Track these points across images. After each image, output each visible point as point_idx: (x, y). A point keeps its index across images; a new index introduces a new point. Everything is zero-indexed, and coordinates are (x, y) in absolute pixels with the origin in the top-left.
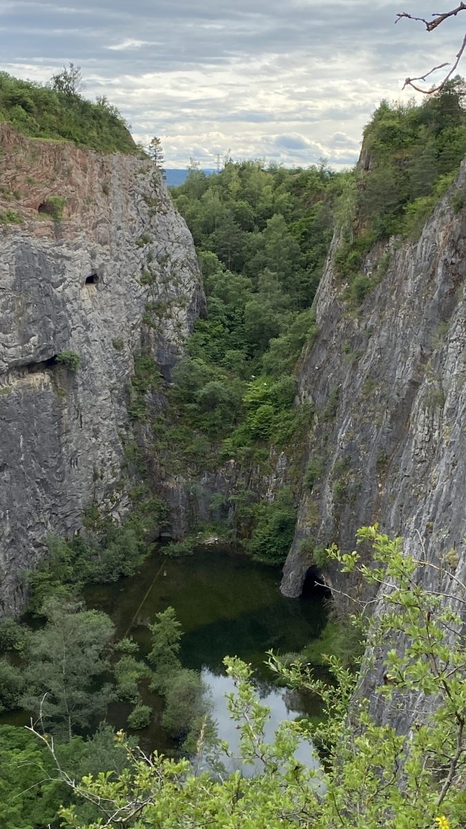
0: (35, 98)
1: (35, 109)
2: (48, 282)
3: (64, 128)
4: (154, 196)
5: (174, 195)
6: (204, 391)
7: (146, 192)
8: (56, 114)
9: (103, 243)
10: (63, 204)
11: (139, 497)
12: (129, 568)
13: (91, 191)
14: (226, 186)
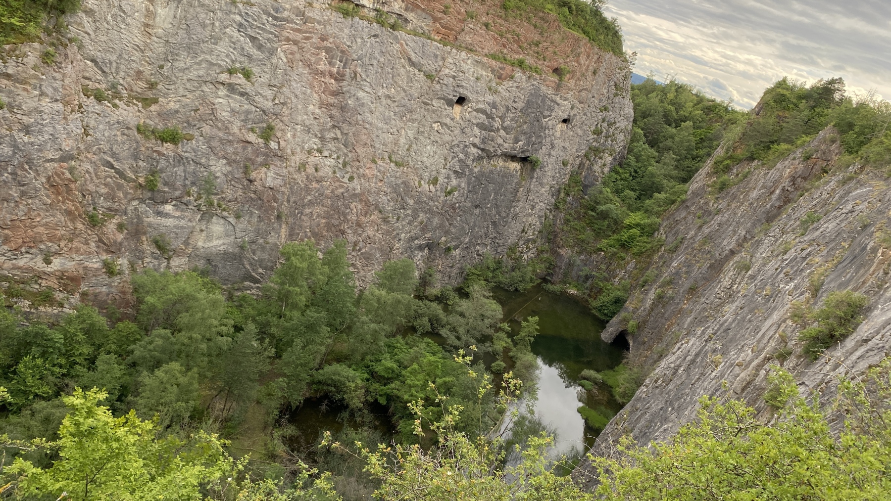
0: (577, 6)
1: (574, 12)
2: (542, 114)
3: (586, 29)
4: (621, 85)
5: (633, 89)
6: (603, 208)
7: (618, 82)
8: (585, 19)
9: (581, 103)
10: (568, 72)
11: (542, 252)
12: (521, 287)
13: (587, 70)
14: (666, 94)
